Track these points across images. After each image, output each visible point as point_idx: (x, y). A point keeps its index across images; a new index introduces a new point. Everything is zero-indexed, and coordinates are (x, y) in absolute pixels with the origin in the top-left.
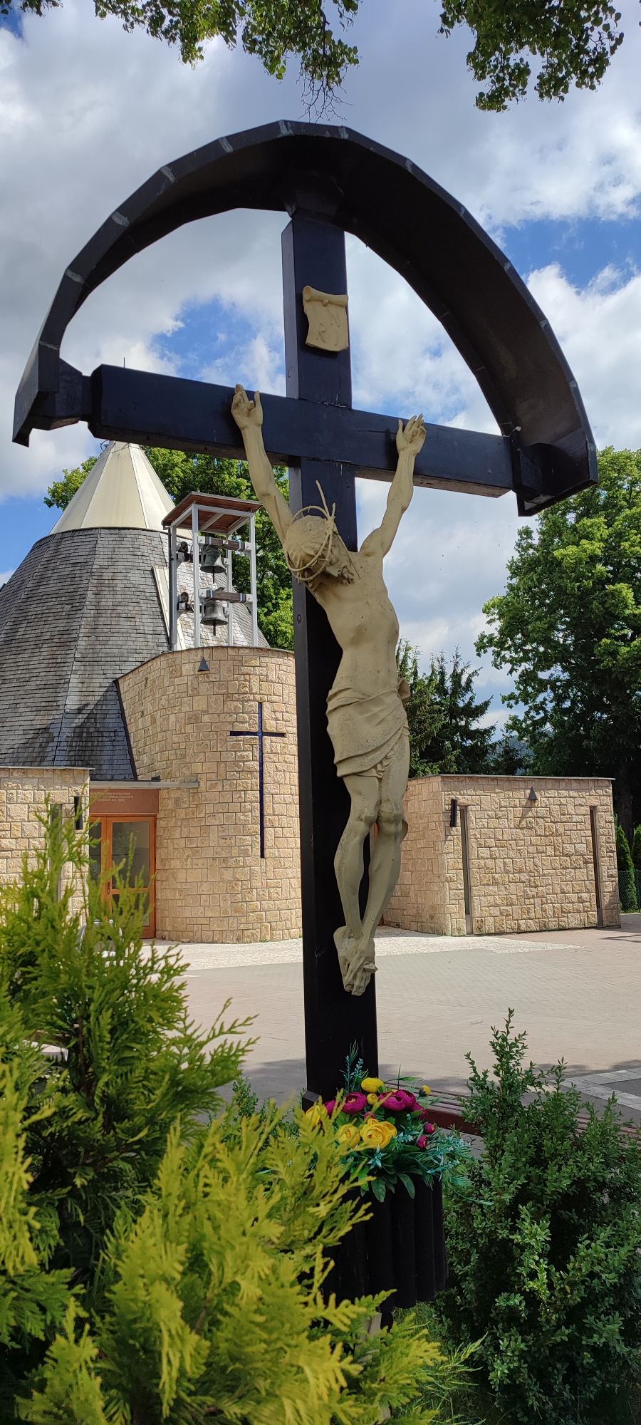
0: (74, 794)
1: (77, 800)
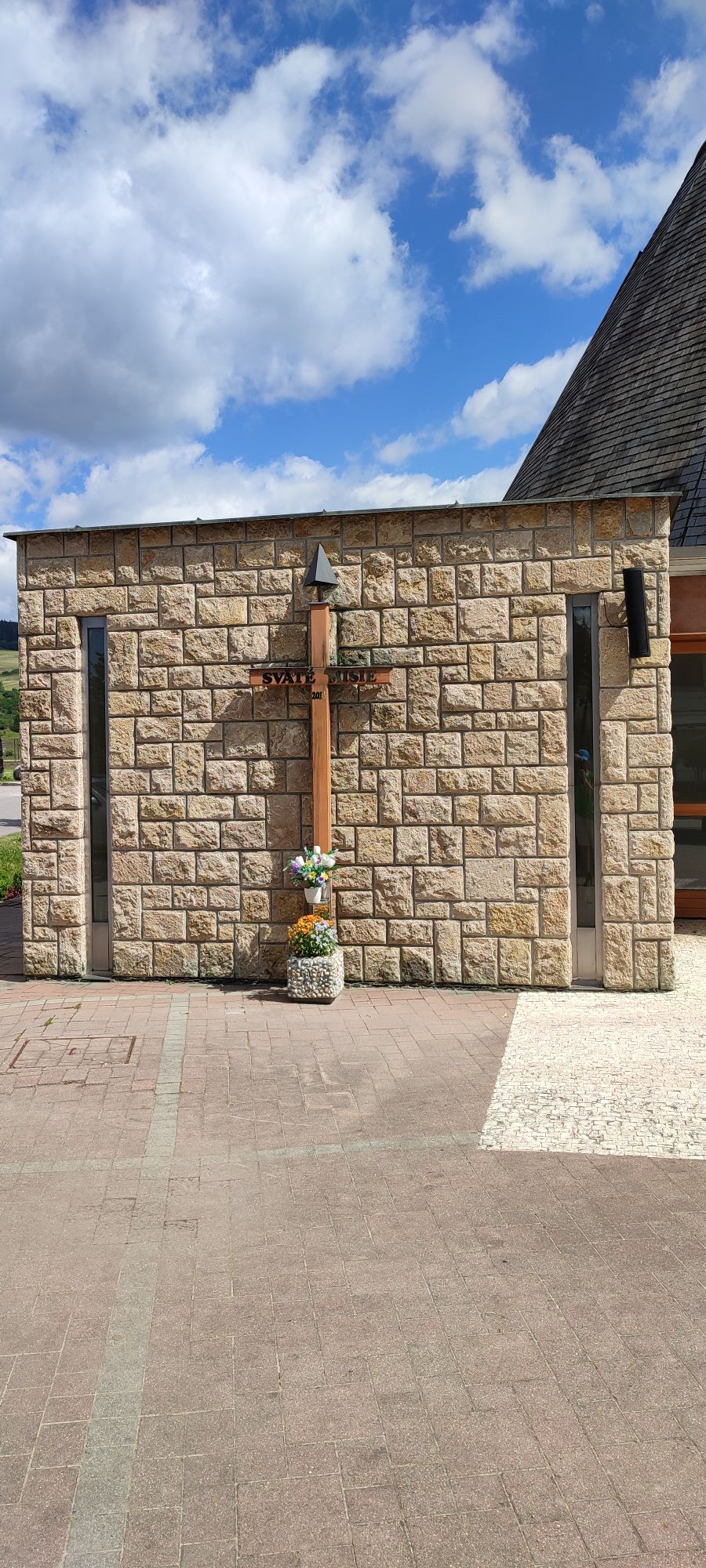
0: (628, 564)
1: (633, 580)
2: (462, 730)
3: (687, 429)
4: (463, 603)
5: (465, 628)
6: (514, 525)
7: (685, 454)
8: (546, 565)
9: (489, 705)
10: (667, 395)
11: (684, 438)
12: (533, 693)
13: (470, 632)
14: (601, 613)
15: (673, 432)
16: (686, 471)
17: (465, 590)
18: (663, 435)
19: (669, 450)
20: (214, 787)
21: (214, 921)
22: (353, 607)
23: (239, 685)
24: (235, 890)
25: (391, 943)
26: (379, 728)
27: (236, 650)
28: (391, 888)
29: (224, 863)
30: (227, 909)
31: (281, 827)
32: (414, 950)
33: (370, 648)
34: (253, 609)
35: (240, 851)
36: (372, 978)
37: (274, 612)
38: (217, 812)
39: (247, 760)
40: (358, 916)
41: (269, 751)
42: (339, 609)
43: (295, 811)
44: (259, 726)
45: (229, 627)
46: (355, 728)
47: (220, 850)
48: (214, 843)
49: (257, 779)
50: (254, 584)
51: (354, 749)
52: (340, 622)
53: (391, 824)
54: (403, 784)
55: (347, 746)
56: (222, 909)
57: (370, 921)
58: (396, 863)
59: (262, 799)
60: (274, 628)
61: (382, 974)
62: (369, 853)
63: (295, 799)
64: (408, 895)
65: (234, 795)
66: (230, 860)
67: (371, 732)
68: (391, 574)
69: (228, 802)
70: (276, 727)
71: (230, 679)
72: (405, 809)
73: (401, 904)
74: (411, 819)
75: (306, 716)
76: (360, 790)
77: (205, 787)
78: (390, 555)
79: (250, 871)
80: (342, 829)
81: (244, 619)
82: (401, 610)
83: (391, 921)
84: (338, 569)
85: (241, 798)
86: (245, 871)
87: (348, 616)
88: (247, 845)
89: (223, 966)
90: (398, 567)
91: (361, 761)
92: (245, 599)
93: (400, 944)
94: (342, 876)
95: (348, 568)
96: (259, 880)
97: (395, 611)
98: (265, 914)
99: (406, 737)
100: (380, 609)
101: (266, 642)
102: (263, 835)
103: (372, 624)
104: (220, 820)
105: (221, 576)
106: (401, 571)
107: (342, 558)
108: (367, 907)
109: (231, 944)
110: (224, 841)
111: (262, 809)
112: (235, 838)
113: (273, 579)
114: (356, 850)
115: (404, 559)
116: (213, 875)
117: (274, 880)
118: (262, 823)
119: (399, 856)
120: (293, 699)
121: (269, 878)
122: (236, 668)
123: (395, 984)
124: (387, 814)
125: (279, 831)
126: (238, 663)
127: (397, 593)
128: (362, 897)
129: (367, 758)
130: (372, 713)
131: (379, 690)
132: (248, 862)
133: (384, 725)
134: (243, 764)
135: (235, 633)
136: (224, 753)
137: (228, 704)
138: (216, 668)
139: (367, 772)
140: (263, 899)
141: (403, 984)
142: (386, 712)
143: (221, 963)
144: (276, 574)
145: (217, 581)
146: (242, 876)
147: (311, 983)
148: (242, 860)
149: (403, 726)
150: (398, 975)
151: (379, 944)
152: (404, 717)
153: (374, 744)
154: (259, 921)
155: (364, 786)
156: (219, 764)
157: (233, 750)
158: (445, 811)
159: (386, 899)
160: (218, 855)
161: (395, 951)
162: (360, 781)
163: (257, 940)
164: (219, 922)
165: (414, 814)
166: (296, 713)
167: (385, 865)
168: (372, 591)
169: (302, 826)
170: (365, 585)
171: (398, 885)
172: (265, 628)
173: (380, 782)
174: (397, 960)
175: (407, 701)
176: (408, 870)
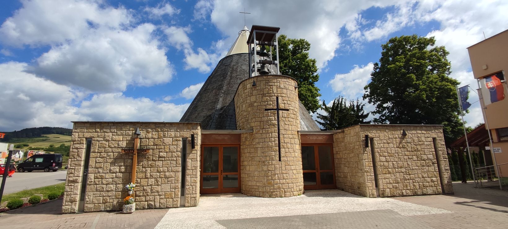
0: (192, 133)
1: (193, 136)
2: (162, 161)
3: (213, 107)
4: (164, 138)
5: (164, 143)
6: (174, 126)
7: (212, 112)
8: (179, 133)
9: (167, 156)
10: (210, 101)
11: (212, 109)
12: (175, 154)
13: (165, 143)
14: (187, 141)
15: (211, 108)
16: (212, 114)
17: (164, 136)
18: (209, 108)
19: (210, 111)
20: (112, 172)
21: (109, 199)
22: (143, 138)
23: (119, 152)
24: (114, 192)
25: (145, 201)
26: (147, 160)
27: (119, 145)
28: (146, 190)
29: (112, 187)
30: (112, 196)
31: (125, 179)
32: (150, 202)
33: (146, 146)
34: (123, 138)
35: (116, 184)
36: (141, 208)
37: (128, 138)
38: (112, 177)
39: (119, 166)
40: (140, 196)
41: (124, 164)
42: (141, 139)
43: (128, 176)
44: (122, 160)
45: (118, 141)
46: (142, 160)
47: (112, 184)
48: (110, 183)
49: (121, 170)
50: (124, 134)
51: (141, 164)
52: (141, 141)
53: (148, 178)
54: (151, 170)
55: (140, 164)
56: (111, 196)
57: (142, 197)
58: (148, 186)
59: (122, 174)
60: (127, 142)
61: (143, 207)
62: (142, 184)
63: (128, 174)
64: (150, 192)
65: (116, 173)
66: (114, 186)
67: (145, 161)
68: (151, 133)
69: (114, 175)
70: (126, 160)
71: (117, 151)
72: (150, 175)
73: (148, 193)
74: (152, 177)
75: (132, 158)
76: (142, 172)
77: (110, 172)
78: (151, 129)
79: (118, 188)
80: (138, 179)
81: (122, 140)
82: (152, 139)
83: (146, 197)
84: (141, 132)
85: (117, 174)
86: (117, 188)
87: (142, 140)
88: (117, 183)
89: (110, 208)
90: (152, 132)
91: (142, 166)
92: (122, 136)
93: (147, 201)
94: (137, 189)
95: (143, 132)
96: (119, 190)
97: (151, 139)
98: (120, 197)
99: (152, 162)
100: (149, 139)
101: (126, 144)
102: (121, 181)
103: (147, 142)
104: (112, 178)
105: (118, 132)
106: (153, 132)
107: (142, 130)
108: (141, 194)
109: (112, 203)
110: (113, 182)
111: (122, 176)
112: (115, 182)
113: (128, 133)
114: (140, 183)
115: (154, 130)
116: (109, 189)
117: (122, 190)
118: (121, 179)
119: (149, 184)
120: (130, 155)
121: (121, 190)
122: (119, 149)
123: (146, 209)
124: (147, 176)
125: (125, 180)
126: (119, 148)
127: (152, 136)
128: (140, 192)
129: (144, 166)
130: (145, 157)
131: (147, 153)
132: (117, 187)
133: (148, 160)
134: (118, 167)
135: (119, 142)
136: (114, 165)
137: (116, 155)
138: (115, 149)
139: (144, 168)
140: (120, 194)
141: (147, 209)
142: (148, 157)
143: (109, 207)
144: (129, 132)
145: (117, 133)
146: (116, 189)
147: (128, 210)
148: (116, 186)
149: (151, 160)
150: (147, 207)
151: (143, 201)
152: (152, 158)
153: (146, 163)
154: (118, 198)
155: (143, 171)
156: (113, 167)
157: (116, 165)
158: (158, 176)
159: (145, 192)
160: (111, 185)
161: (146, 203)
162: (142, 170)
163: (118, 202)
164: (110, 199)
165: (152, 176)
166: (130, 157)
167: (146, 186)
168: (147, 136)
169: (129, 179)
170: (146, 135)
171: (148, 190)
172: (126, 142)
173: (146, 170)
174: (147, 204)
175: (153, 155)
176: (150, 187)
